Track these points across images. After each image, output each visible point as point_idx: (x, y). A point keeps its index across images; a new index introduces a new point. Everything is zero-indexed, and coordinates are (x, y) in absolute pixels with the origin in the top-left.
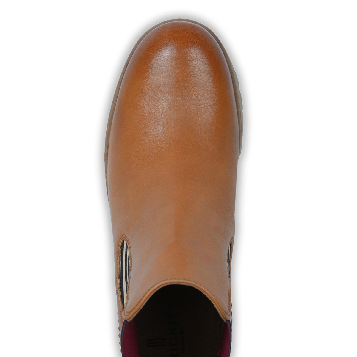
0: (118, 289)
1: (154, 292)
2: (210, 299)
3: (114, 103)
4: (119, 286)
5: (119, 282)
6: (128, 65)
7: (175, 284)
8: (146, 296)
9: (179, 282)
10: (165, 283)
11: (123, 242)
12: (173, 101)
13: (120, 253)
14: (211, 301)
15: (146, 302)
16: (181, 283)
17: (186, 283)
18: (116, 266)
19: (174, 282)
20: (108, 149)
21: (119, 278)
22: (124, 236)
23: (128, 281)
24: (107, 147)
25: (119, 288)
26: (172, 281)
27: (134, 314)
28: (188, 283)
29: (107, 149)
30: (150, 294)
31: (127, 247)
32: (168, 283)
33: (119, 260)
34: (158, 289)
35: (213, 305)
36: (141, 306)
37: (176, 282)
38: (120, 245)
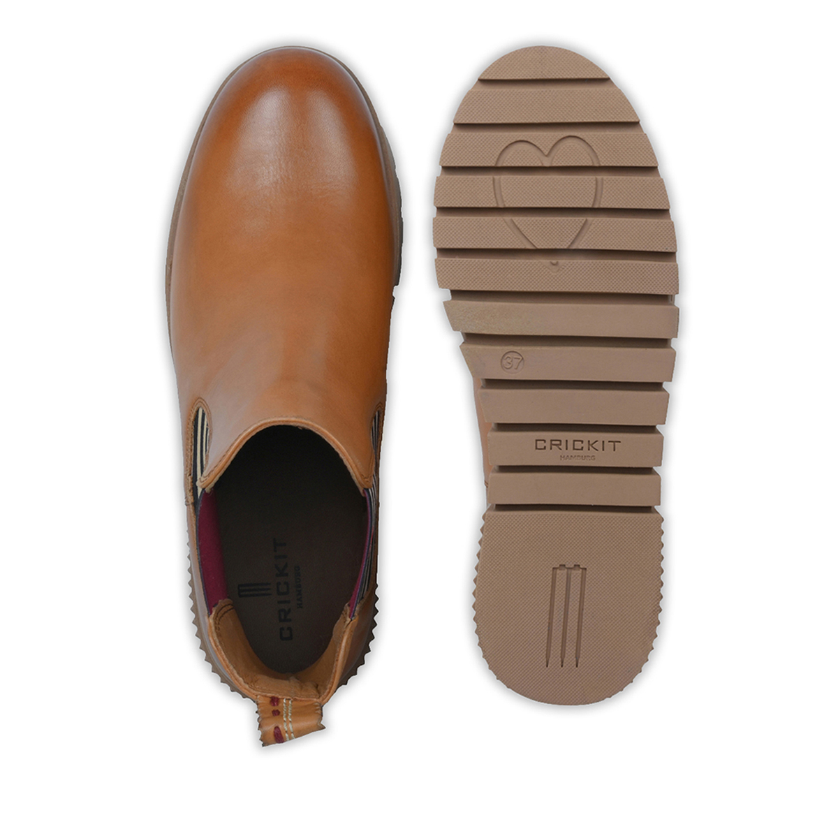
0: (188, 492)
1: (248, 438)
2: (337, 450)
3: (181, 189)
4: (190, 487)
5: (190, 480)
6: (205, 124)
7: (282, 424)
8: (235, 445)
9: (287, 421)
10: (265, 424)
11: (197, 411)
12: (281, 178)
13: (191, 432)
14: (339, 452)
15: (234, 455)
16: (290, 422)
17: (298, 422)
18: (186, 455)
19: (279, 421)
20: (171, 268)
21: (190, 475)
22: (199, 400)
23: (204, 463)
24: (169, 265)
25: (190, 491)
26: (276, 419)
27: (216, 476)
28: (301, 423)
29: (169, 268)
30: (241, 441)
31: (203, 415)
32: (269, 423)
33: (190, 444)
34: (254, 434)
35: (341, 460)
36: (227, 462)
37: (283, 421)
38: (192, 418)
